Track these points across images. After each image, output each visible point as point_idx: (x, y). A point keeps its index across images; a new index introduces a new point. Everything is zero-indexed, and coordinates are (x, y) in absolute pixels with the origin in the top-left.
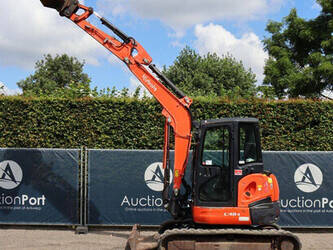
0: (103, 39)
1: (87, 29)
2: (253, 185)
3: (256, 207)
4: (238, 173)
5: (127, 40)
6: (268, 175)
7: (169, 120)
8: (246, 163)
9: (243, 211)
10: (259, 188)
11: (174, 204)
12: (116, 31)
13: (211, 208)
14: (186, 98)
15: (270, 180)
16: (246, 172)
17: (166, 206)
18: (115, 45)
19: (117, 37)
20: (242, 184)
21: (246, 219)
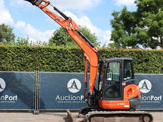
2: (130, 90)
3: (132, 100)
4: (124, 84)
5: (67, 18)
10: (133, 91)
12: (62, 14)
14: (96, 47)
16: (128, 84)
17: (86, 100)
19: (62, 17)
20: (126, 90)
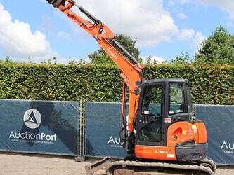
0: (80, 22)
1: (69, 15)
6: (193, 123)
7: (126, 80)
8: (175, 113)
9: (170, 150)
11: (127, 143)
13: (146, 147)
15: (194, 127)
18: (88, 26)
21: (172, 156)
